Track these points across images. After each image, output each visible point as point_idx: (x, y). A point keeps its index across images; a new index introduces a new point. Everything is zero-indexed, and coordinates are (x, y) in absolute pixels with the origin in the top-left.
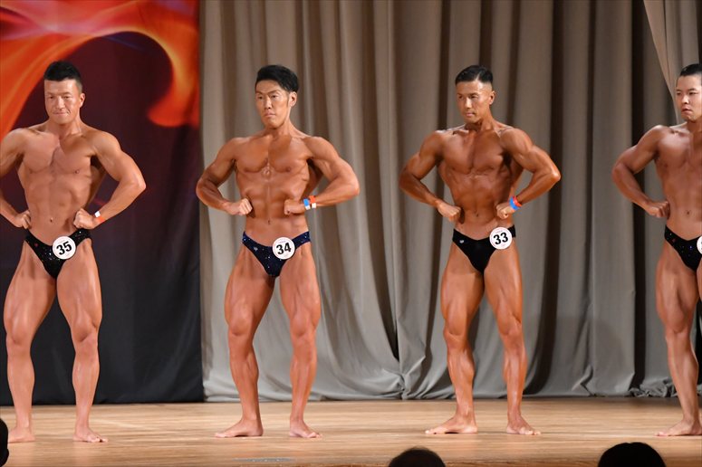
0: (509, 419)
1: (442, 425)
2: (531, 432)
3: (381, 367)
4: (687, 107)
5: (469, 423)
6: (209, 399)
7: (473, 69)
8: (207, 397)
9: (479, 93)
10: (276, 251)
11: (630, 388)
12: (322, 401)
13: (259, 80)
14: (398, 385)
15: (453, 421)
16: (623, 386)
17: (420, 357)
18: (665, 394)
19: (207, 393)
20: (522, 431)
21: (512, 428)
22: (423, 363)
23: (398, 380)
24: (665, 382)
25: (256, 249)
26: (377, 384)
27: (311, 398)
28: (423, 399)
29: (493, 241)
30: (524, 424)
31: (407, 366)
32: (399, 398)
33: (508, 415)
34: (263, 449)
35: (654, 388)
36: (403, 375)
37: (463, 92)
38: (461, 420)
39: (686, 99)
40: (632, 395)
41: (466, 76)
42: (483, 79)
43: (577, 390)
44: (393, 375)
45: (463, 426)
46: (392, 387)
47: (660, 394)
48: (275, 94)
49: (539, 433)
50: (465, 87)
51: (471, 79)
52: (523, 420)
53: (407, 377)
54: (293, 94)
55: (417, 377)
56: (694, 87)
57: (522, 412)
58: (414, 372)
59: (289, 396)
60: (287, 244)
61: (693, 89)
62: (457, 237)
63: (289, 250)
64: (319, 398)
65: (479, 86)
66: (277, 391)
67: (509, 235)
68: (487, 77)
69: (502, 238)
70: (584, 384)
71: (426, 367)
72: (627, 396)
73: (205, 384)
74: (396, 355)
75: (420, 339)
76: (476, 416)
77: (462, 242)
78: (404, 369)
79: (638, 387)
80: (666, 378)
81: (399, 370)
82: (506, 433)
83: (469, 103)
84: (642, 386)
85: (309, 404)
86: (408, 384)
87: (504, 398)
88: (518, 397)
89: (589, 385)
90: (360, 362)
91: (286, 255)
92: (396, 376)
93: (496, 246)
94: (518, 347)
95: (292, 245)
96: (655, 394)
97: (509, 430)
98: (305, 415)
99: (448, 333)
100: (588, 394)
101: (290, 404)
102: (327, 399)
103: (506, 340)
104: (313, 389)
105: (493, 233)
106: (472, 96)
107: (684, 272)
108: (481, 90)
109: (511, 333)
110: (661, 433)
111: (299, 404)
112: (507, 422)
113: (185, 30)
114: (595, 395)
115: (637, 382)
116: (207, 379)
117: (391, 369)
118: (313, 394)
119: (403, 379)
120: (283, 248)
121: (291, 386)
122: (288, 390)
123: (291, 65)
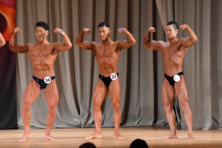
0: (115, 134)
1: (91, 136)
2: (122, 138)
3: (74, 118)
4: (169, 35)
5: (99, 135)
6: (20, 128)
7: (103, 23)
8: (19, 127)
9: (105, 31)
10: (45, 81)
11: (153, 124)
12: (56, 128)
13: (36, 26)
14: (80, 123)
15: (94, 134)
16: (151, 123)
17: (87, 114)
18: (163, 125)
19: (19, 126)
20: (119, 137)
21: (116, 136)
22: (88, 116)
23: (80, 122)
24: (164, 122)
25: (38, 80)
26: (74, 123)
27: (52, 127)
28: (88, 127)
29: (111, 78)
30: (119, 135)
31: (83, 117)
32: (80, 127)
33: (115, 132)
34: (37, 144)
35: (160, 123)
36: (81, 120)
37: (100, 30)
38: (96, 133)
39: (169, 32)
40: (153, 126)
41: (101, 25)
42: (107, 26)
43: (136, 124)
44: (78, 120)
45: (97, 136)
46: (78, 124)
47: (162, 125)
48: (42, 31)
49: (124, 138)
50: (101, 29)
51: (103, 26)
52: (119, 134)
53: (83, 120)
54: (47, 31)
55: (86, 121)
56: (171, 29)
57: (119, 131)
58: (85, 119)
59: (45, 127)
60: (49, 79)
61: (170, 29)
62: (100, 76)
63: (49, 81)
64: (55, 128)
65: (106, 29)
66: (41, 125)
67: (116, 76)
68: (108, 26)
69: (114, 77)
70: (138, 122)
71: (89, 117)
72: (152, 126)
73: (18, 123)
74: (79, 114)
75: (87, 109)
76: (102, 133)
77: (102, 78)
78: (82, 118)
79: (155, 123)
80: (164, 120)
81: (80, 118)
82: (114, 138)
83: (102, 34)
84: (157, 123)
85: (52, 130)
86: (83, 123)
87: (113, 127)
88: (118, 127)
89: (140, 123)
90: (68, 116)
91: (48, 82)
92: (79, 120)
93: (112, 79)
94: (118, 111)
95: (50, 79)
96: (160, 125)
97: (115, 137)
98: (50, 133)
99: (94, 106)
100: (139, 126)
101: (45, 130)
102: (57, 128)
103: (114, 108)
104: (53, 125)
105: (111, 75)
106: (103, 32)
107: (170, 87)
108: (106, 30)
109: (116, 106)
110: (163, 138)
111: (48, 129)
112: (114, 134)
113: (11, 10)
114: (142, 126)
115: (155, 121)
116: (19, 122)
117: (78, 118)
118: (53, 126)
119: (81, 121)
120: (48, 80)
121: (46, 124)
122: (45, 125)
123: (45, 21)
